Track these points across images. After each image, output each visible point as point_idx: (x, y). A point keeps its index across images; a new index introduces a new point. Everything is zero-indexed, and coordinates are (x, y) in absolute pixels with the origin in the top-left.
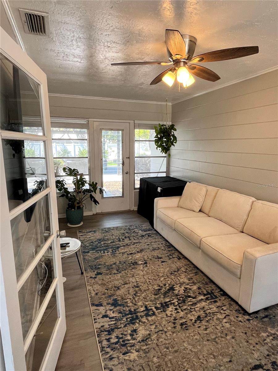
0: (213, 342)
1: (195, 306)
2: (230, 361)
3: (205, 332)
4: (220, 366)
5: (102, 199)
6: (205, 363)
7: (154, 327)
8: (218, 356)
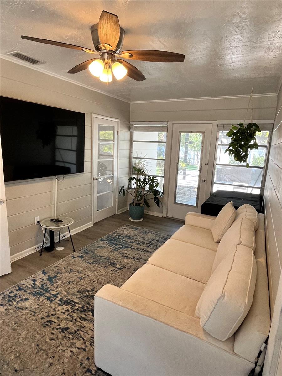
0: (36, 350)
1: (82, 321)
2: (16, 371)
3: (48, 340)
4: (8, 364)
5: (174, 204)
6: (8, 352)
7: (37, 307)
8: (19, 359)
